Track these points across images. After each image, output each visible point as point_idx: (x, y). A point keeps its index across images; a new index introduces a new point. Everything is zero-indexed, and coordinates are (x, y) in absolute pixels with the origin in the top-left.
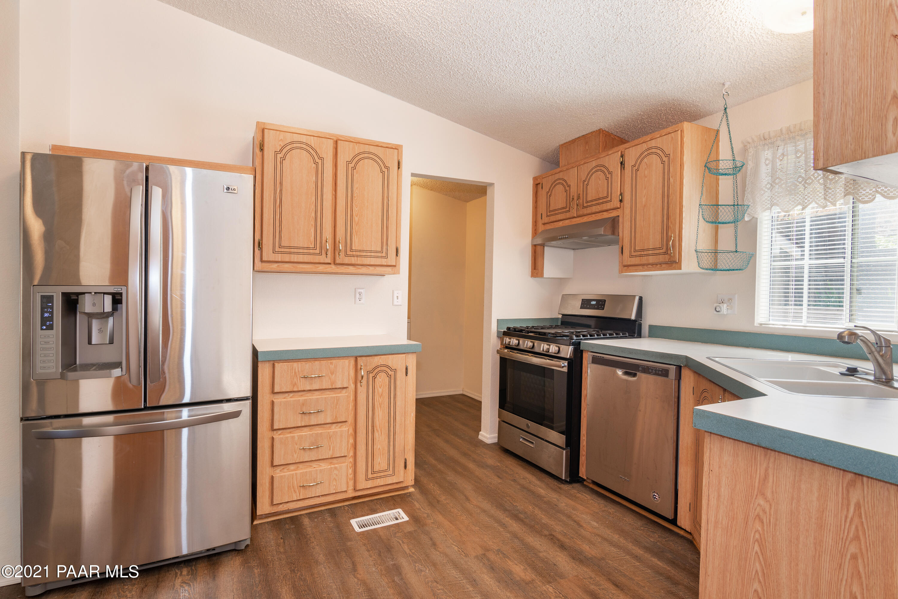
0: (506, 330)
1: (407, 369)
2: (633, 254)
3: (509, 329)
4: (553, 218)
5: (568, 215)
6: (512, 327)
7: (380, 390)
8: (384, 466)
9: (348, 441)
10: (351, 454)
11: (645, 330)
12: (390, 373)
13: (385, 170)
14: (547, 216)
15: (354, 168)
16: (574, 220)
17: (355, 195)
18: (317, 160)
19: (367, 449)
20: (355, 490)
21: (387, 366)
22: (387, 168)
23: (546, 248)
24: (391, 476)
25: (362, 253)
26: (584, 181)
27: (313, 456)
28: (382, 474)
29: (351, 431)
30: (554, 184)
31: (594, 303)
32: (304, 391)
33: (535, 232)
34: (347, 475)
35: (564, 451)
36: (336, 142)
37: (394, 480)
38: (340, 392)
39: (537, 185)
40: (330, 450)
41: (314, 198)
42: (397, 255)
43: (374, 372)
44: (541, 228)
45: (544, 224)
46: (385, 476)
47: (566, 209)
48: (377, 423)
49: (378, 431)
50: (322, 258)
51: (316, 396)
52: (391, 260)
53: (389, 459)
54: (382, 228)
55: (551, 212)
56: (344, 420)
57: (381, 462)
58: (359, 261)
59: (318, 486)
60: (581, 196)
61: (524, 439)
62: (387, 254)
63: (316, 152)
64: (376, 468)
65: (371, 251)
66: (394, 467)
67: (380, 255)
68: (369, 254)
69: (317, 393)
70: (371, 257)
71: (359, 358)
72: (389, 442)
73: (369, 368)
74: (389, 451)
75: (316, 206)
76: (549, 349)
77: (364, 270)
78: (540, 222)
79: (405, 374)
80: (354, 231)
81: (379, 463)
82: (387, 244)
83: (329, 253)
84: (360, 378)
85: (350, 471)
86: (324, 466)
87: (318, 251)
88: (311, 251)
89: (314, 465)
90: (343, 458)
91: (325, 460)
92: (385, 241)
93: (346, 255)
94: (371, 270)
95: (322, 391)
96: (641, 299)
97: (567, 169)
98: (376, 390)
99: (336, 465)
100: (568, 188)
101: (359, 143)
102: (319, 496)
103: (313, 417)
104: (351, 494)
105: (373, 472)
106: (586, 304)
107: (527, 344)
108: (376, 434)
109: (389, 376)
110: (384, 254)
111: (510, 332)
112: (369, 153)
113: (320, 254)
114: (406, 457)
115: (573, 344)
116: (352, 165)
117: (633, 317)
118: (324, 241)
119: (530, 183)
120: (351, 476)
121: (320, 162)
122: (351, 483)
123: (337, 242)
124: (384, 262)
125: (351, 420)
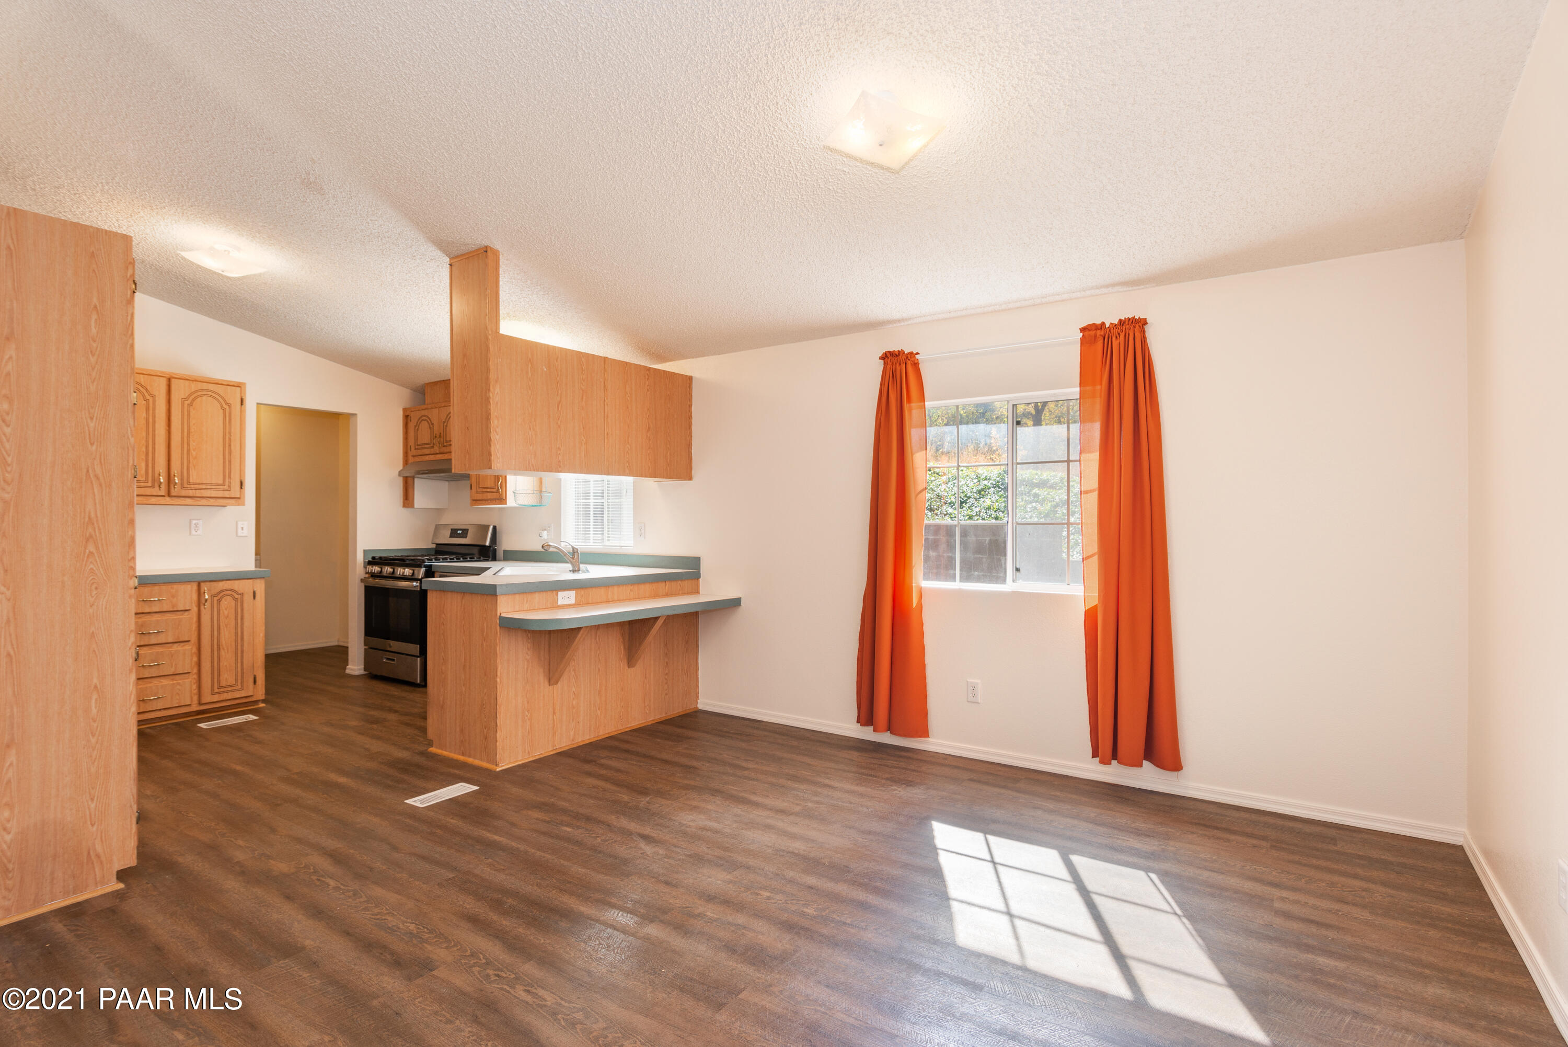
0: (371, 560)
1: (254, 593)
2: (479, 491)
3: (373, 558)
4: (420, 452)
5: (432, 451)
6: (378, 556)
7: (226, 612)
8: (231, 681)
9: (192, 660)
10: (195, 671)
11: (500, 554)
12: (237, 596)
13: (226, 407)
14: (416, 449)
15: (191, 405)
16: (438, 456)
17: (192, 430)
18: (148, 397)
19: (212, 666)
20: (200, 704)
21: (233, 591)
22: (229, 405)
23: (416, 480)
24: (239, 690)
25: (200, 485)
26: (444, 422)
27: (154, 672)
28: (229, 689)
29: (195, 650)
30: (420, 420)
31: (459, 532)
32: (143, 613)
33: (406, 462)
34: (191, 691)
35: (419, 659)
36: (169, 380)
37: (243, 694)
38: (182, 615)
39: (407, 418)
40: (172, 667)
41: (144, 434)
42: (241, 488)
43: (219, 596)
44: (411, 460)
45: (413, 456)
46: (232, 691)
47: (431, 445)
48: (223, 642)
49: (224, 649)
50: (155, 491)
51: (156, 617)
52: (235, 491)
53: (236, 675)
54: (224, 462)
55: (419, 446)
56: (187, 639)
57: (228, 678)
58: (198, 493)
59: (159, 700)
60: (442, 435)
61: (388, 659)
62: (229, 486)
63: (147, 390)
64: (223, 683)
65: (211, 484)
66: (242, 682)
67: (221, 487)
68: (209, 487)
69: (157, 615)
70: (211, 489)
71: (202, 584)
72: (236, 660)
73: (213, 592)
74: (236, 668)
75: (147, 441)
76: (404, 573)
77: (203, 502)
78: (410, 454)
79: (252, 597)
80: (191, 465)
81: (226, 679)
82: (230, 477)
83: (163, 486)
84: (203, 601)
85: (194, 687)
86: (165, 682)
87: (150, 484)
88: (142, 484)
89: (155, 681)
90: (187, 675)
91: (166, 677)
92: (227, 472)
93: (183, 488)
94: (212, 501)
95: (162, 614)
96: (495, 528)
97: (432, 408)
98: (221, 612)
99: (179, 681)
100: (431, 426)
101: (196, 381)
102: (160, 710)
103: (153, 636)
104: (195, 708)
105: (220, 687)
106: (454, 533)
107: (388, 570)
108: (222, 653)
109: (236, 600)
110: (226, 487)
111: (373, 561)
112: (208, 390)
113: (153, 486)
114: (255, 673)
115: (425, 566)
116: (188, 402)
117: (488, 544)
118: (156, 475)
119: (401, 413)
120: (195, 692)
121: (151, 399)
122: (195, 698)
123: (172, 475)
124: (227, 494)
125: (194, 639)
